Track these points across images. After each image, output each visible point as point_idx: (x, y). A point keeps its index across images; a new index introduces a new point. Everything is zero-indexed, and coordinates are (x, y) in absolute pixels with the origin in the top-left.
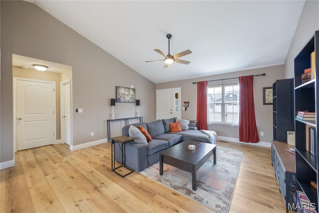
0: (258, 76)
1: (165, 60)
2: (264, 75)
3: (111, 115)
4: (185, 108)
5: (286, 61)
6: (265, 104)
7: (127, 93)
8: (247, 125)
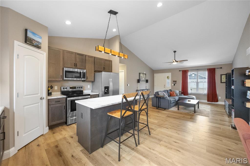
0: (218, 68)
1: (173, 62)
2: (221, 68)
3: (137, 87)
4: (173, 84)
5: (233, 62)
6: (221, 82)
7: (143, 76)
8: (212, 93)
